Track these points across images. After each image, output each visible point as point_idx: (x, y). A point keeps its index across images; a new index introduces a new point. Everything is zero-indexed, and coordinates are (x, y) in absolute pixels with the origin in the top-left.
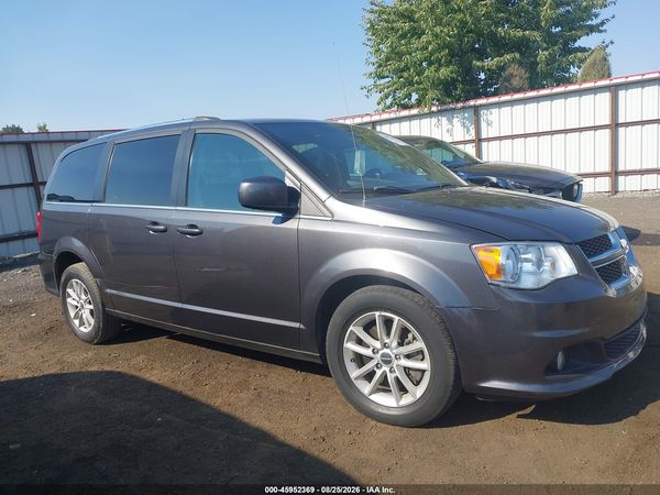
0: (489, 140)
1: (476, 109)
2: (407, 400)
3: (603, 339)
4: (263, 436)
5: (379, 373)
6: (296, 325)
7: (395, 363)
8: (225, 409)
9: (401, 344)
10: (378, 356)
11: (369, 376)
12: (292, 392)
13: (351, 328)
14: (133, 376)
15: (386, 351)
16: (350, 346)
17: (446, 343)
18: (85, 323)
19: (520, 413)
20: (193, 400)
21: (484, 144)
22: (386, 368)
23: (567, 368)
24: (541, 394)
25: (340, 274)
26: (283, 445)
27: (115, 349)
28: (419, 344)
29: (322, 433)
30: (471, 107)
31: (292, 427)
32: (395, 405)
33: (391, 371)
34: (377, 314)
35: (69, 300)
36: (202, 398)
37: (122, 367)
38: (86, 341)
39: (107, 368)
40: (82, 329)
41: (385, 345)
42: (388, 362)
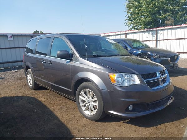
0: (160, 40)
1: (157, 31)
2: (92, 114)
3: (146, 103)
4: (57, 118)
5: (87, 105)
6: (70, 90)
7: (91, 103)
8: (52, 110)
9: (92, 98)
10: (87, 101)
11: (85, 106)
12: (71, 108)
13: (81, 92)
14: (36, 99)
15: (89, 99)
16: (81, 97)
17: (101, 99)
18: (31, 84)
19: (124, 121)
20: (46, 107)
21: (158, 42)
22: (88, 104)
23: (133, 110)
24: (124, 116)
25: (79, 78)
26: (60, 121)
27: (37, 92)
28: (96, 99)
29: (71, 119)
30: (155, 30)
31: (64, 117)
32: (90, 114)
33: (90, 105)
34: (87, 89)
35: (28, 78)
36: (48, 107)
37: (35, 96)
38: (31, 89)
39: (32, 96)
40: (30, 85)
41: (88, 98)
42: (89, 103)
